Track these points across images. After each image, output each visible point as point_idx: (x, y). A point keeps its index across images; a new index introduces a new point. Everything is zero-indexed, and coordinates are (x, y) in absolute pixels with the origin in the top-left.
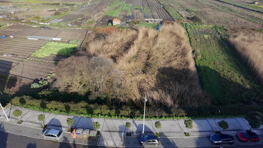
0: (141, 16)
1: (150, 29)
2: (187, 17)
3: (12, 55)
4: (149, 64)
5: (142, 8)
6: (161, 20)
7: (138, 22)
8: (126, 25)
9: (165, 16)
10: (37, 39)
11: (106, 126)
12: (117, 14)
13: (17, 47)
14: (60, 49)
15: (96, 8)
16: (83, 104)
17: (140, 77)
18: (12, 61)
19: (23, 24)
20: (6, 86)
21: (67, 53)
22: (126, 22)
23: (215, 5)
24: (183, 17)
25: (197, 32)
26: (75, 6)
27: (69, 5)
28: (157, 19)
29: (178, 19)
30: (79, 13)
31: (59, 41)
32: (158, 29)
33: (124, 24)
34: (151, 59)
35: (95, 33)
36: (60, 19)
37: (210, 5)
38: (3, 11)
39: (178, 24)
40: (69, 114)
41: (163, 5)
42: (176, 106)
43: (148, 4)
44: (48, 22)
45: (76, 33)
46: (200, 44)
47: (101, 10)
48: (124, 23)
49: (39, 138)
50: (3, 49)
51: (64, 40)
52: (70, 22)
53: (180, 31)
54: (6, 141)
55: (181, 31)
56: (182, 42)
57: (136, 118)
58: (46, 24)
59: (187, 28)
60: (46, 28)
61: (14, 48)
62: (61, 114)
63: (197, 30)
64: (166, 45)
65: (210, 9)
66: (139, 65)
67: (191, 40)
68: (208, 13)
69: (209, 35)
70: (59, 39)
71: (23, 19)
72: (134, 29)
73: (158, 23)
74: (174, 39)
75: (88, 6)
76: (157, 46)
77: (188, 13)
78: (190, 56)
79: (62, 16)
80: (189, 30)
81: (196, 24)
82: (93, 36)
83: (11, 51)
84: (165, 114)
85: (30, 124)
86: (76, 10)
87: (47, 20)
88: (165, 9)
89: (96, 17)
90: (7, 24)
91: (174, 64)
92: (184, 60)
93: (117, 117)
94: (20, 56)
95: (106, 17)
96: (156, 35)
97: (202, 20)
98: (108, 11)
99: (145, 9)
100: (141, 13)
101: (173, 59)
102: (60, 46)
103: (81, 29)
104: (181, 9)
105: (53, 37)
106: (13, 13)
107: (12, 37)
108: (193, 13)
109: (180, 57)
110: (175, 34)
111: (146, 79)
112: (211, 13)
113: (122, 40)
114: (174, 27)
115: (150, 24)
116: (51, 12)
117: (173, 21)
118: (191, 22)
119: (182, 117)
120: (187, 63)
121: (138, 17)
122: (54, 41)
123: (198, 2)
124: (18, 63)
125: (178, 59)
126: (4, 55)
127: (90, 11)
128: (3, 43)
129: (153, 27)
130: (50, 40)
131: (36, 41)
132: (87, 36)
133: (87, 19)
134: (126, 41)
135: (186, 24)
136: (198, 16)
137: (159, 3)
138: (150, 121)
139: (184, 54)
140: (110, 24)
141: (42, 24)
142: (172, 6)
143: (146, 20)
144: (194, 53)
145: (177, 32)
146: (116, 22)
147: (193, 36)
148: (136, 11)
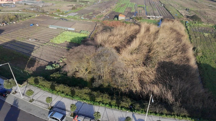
0: (143, 13)
1: (151, 24)
2: (186, 16)
3: (35, 40)
4: (150, 57)
5: (145, 7)
6: (162, 17)
7: (141, 18)
8: (130, 20)
9: (166, 14)
10: (56, 28)
11: (106, 116)
12: (122, 10)
13: (40, 33)
14: (73, 37)
15: (105, 5)
16: (87, 90)
17: (141, 69)
18: (34, 44)
19: (47, 16)
20: (27, 65)
21: (78, 41)
22: (130, 18)
23: (214, 6)
24: (182, 15)
25: (197, 30)
26: (89, 3)
27: (84, 2)
28: (158, 16)
29: (178, 17)
30: (91, 9)
31: (73, 31)
32: (158, 25)
33: (128, 20)
34: (152, 52)
35: (102, 25)
36: (76, 12)
37: (209, 6)
38: (35, 5)
39: (178, 21)
40: (74, 99)
41: (164, 4)
42: (178, 104)
43: (150, 3)
44: (66, 15)
45: (87, 25)
46: (200, 41)
47: (110, 7)
48: (128, 18)
49: (44, 118)
50: (29, 34)
51: (77, 30)
52: (83, 16)
53: (180, 29)
54: (17, 118)
55: (182, 29)
56: (182, 38)
57: (136, 111)
58: (65, 16)
59: (187, 25)
60: (64, 20)
61: (38, 34)
62: (67, 98)
63: (197, 28)
64: (166, 41)
65: (209, 9)
66: (140, 57)
67: (191, 37)
68: (207, 13)
69: (209, 34)
70: (73, 29)
71: (48, 12)
72: (137, 24)
73: (159, 20)
74: (174, 35)
75: (99, 3)
76: (158, 40)
77: (188, 12)
78: (190, 53)
79: (77, 10)
80: (188, 27)
81: (195, 23)
82: (101, 28)
83: (35, 37)
84: (165, 111)
85: (40, 104)
86: (89, 6)
87: (66, 13)
88: (166, 8)
89: (105, 12)
90: (35, 15)
91: (174, 59)
92: (185, 56)
93: (117, 108)
94: (41, 41)
95: (113, 12)
96: (157, 30)
97: (202, 19)
98: (115, 8)
99: (147, 7)
100: (143, 11)
101: (172, 54)
102: (73, 34)
103: (91, 21)
104: (180, 8)
105: (69, 27)
106: (41, 6)
107: (38, 25)
108: (192, 12)
109: (180, 53)
110: (175, 31)
111: (147, 72)
112: (211, 13)
113: (126, 33)
114: (174, 24)
115: (152, 20)
116: (70, 7)
117: (173, 19)
118: (190, 20)
119: (184, 118)
120: (188, 60)
121: (141, 14)
122: (69, 31)
123: (197, 2)
124: (39, 47)
125: (178, 55)
126: (30, 39)
127: (100, 7)
128: (31, 30)
129: (154, 23)
130: (66, 29)
131: (55, 30)
132: (96, 28)
133: (97, 14)
134: (129, 34)
135: (186, 22)
136: (197, 15)
137: (160, 2)
138: (149, 117)
139: (184, 50)
140: (116, 19)
141: (61, 16)
142: (172, 5)
143: (148, 16)
144: (194, 50)
145: (177, 29)
146: (121, 18)
147: (193, 33)
148: (139, 9)
